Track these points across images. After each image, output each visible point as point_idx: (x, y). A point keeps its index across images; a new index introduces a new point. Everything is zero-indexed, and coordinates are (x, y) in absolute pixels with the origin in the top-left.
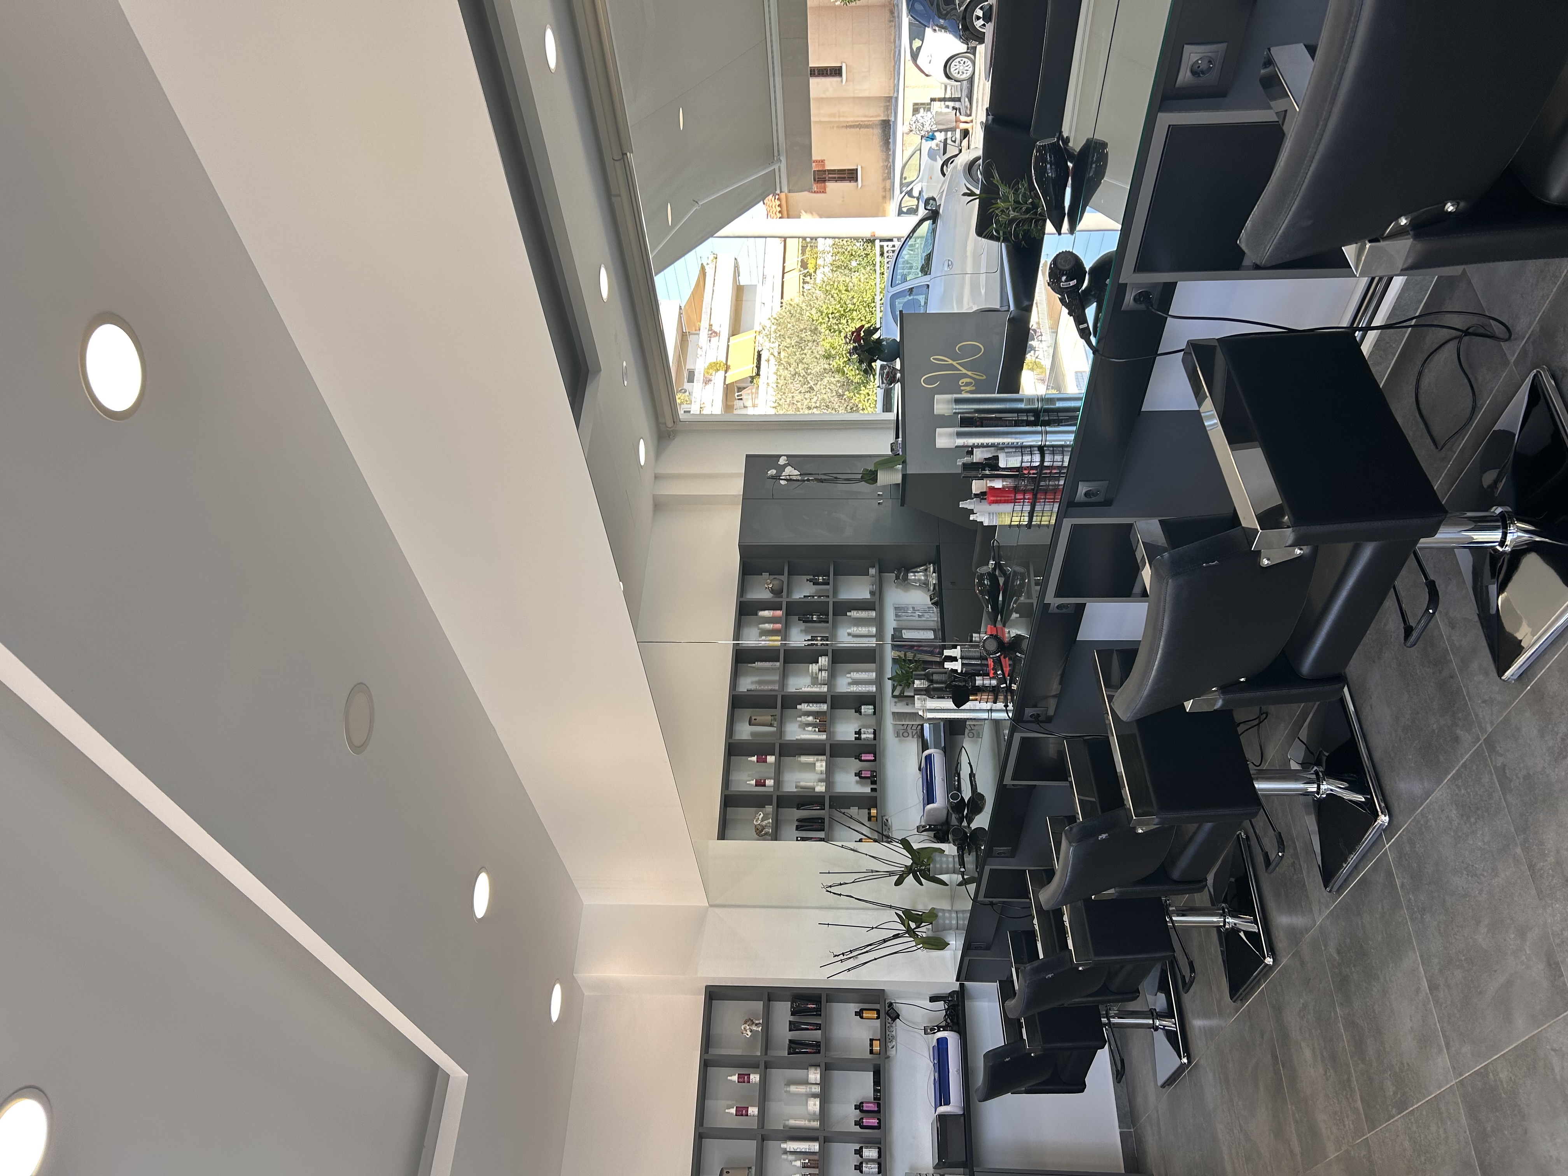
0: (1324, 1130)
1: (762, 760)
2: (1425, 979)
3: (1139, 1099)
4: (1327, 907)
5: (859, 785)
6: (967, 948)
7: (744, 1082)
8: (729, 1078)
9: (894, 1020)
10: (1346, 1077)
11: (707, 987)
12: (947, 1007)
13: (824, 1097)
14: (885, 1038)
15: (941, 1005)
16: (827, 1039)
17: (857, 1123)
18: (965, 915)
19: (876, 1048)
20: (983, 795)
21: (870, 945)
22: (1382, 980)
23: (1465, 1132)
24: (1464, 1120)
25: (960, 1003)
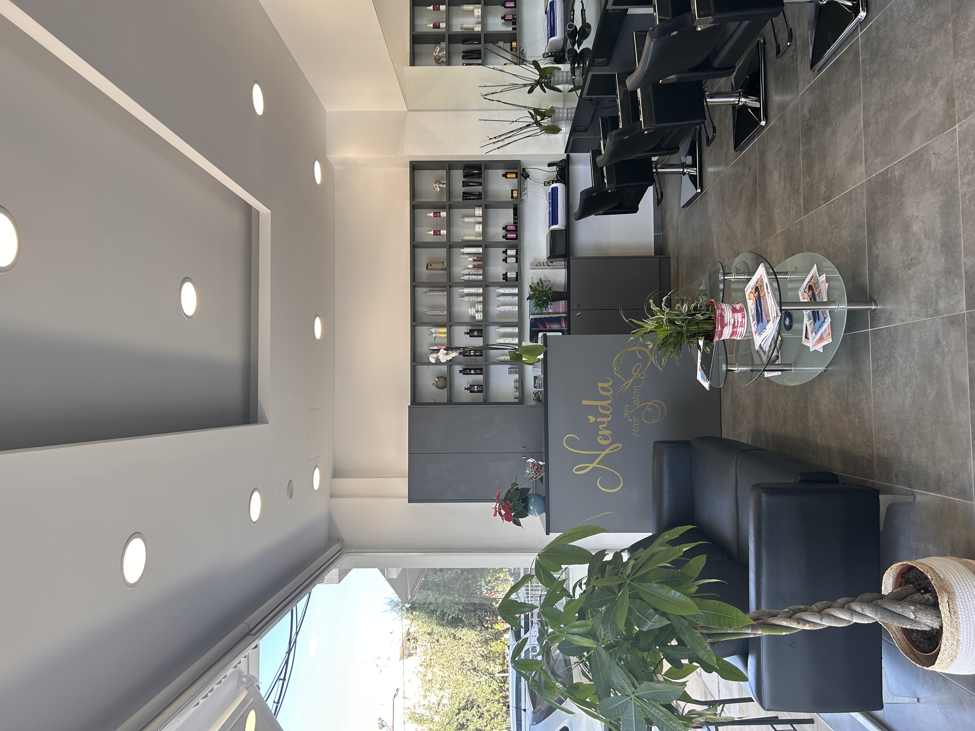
0: (777, 218)
1: (437, 9)
2: (862, 121)
3: (668, 216)
4: (809, 83)
5: (504, 26)
6: (573, 131)
7: (437, 217)
8: (428, 215)
9: (526, 178)
10: (797, 187)
11: (411, 162)
12: (558, 169)
13: (485, 223)
14: (521, 189)
15: (554, 168)
16: (486, 191)
17: (503, 237)
18: (572, 111)
19: (515, 195)
20: (590, 25)
21: (512, 132)
22: (834, 125)
23: (864, 208)
24: (865, 202)
25: (566, 167)
